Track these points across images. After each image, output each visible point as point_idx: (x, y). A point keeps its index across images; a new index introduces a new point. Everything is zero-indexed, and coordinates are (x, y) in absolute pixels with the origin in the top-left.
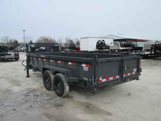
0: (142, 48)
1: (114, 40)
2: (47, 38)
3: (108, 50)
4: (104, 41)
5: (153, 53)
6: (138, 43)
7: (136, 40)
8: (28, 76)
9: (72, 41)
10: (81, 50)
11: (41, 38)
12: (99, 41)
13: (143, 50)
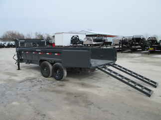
0: (111, 42)
1: (87, 36)
2: (14, 32)
3: (81, 45)
4: (78, 36)
5: (121, 47)
6: (108, 38)
7: (106, 36)
8: (19, 69)
9: (42, 36)
10: (56, 45)
11: (7, 32)
12: (73, 36)
13: (112, 44)
